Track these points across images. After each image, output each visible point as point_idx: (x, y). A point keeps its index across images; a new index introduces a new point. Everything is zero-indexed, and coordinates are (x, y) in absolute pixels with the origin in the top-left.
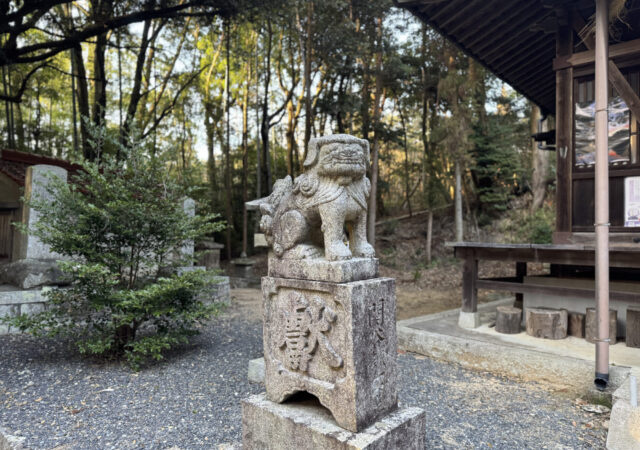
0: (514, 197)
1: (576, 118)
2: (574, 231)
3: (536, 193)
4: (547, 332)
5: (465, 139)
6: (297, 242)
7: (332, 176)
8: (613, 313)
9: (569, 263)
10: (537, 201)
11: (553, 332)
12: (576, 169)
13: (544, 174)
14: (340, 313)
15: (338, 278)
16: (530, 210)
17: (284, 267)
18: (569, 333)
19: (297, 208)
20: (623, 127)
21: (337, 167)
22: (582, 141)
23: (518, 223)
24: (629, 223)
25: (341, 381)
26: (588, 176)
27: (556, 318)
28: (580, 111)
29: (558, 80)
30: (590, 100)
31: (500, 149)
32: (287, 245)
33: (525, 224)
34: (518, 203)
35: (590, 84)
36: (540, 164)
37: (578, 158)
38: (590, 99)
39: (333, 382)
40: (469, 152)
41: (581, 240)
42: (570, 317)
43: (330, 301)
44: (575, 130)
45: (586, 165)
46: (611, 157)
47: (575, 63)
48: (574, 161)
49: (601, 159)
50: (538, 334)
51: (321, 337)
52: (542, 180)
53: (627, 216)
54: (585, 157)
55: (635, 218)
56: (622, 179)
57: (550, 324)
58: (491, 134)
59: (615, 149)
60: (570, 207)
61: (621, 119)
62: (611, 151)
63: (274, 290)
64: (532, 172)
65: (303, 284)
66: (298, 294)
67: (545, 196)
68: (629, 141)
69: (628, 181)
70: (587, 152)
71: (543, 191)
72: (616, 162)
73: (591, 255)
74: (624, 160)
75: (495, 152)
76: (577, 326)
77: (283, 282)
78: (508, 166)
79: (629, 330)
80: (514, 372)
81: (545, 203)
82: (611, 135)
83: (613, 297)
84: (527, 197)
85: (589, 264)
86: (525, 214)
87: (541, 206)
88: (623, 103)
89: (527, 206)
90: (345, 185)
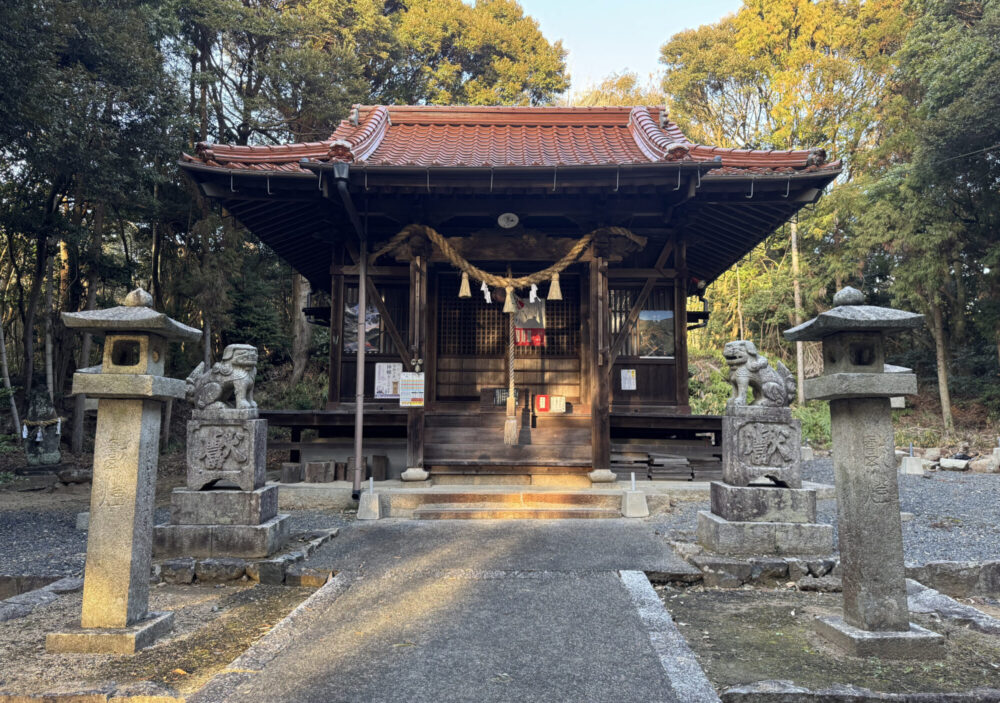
0: (272, 366)
1: (345, 314)
2: (341, 401)
3: (297, 364)
4: (321, 477)
5: (224, 297)
6: (216, 400)
7: (242, 366)
8: (365, 459)
9: (338, 424)
10: (298, 372)
11: (325, 477)
12: (344, 353)
13: (306, 343)
14: (246, 434)
15: (246, 417)
16: (289, 382)
17: (205, 414)
18: (336, 478)
19: (217, 382)
20: (375, 326)
21: (246, 362)
22: (348, 332)
23: (274, 396)
24: (378, 396)
25: (245, 468)
26: (352, 359)
27: (328, 466)
28: (348, 310)
29: (333, 283)
30: (355, 303)
31: (258, 309)
32: (209, 402)
33: (283, 398)
34: (276, 373)
35: (355, 290)
36: (302, 331)
37: (346, 345)
38: (355, 301)
39: (240, 469)
40: (229, 312)
41: (345, 407)
42: (336, 466)
43: (240, 429)
44: (344, 324)
45: (351, 351)
46: (366, 347)
47: (346, 273)
48: (343, 347)
49: (361, 349)
50: (314, 481)
51: (233, 448)
52: (304, 349)
53: (376, 391)
54: (350, 345)
55: (380, 392)
56: (374, 363)
57: (323, 471)
58: (248, 290)
59: (370, 341)
60: (339, 383)
61: (374, 321)
62: (368, 343)
63: (197, 427)
64: (293, 339)
65: (222, 422)
66: (217, 428)
67: (307, 367)
68: (379, 337)
69: (378, 365)
70: (352, 342)
71: (304, 361)
72: (371, 350)
73: (353, 417)
74: (375, 350)
75: (251, 311)
76: (341, 472)
77: (206, 423)
78: (268, 330)
79: (374, 470)
80: (300, 504)
81: (307, 375)
82: (367, 330)
83: (364, 446)
84: (286, 367)
85: (351, 424)
86: (284, 387)
87: (302, 377)
88: (376, 309)
89: (285, 378)
90: (248, 371)
